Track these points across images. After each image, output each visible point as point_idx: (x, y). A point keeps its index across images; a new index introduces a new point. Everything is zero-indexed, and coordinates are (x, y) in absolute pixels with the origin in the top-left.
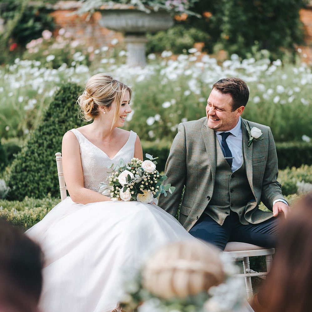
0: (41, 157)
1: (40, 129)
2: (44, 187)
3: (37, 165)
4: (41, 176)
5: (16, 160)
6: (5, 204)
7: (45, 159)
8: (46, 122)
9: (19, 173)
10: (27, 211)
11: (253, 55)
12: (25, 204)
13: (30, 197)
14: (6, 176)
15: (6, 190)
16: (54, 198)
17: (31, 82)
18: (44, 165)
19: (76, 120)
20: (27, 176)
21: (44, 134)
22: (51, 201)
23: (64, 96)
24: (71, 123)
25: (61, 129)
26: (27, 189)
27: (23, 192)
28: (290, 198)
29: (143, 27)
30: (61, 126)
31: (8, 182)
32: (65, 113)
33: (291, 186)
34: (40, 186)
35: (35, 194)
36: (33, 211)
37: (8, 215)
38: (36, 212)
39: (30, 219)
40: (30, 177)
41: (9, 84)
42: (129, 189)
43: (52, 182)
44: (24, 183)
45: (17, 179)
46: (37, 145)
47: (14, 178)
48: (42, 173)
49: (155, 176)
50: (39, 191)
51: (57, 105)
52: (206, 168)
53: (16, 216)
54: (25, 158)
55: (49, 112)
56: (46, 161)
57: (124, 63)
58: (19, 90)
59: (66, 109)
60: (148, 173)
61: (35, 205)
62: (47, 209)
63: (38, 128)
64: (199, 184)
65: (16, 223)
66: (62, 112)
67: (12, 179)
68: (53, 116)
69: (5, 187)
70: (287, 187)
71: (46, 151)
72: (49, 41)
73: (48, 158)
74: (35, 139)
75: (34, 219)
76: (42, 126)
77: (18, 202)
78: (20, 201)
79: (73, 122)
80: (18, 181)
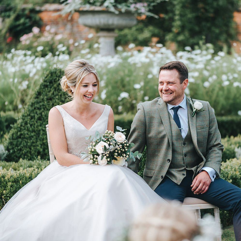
0: (33, 127)
1: (32, 105)
2: (35, 151)
3: (29, 133)
4: (33, 142)
5: (13, 129)
6: (4, 164)
7: (36, 129)
8: (37, 99)
9: (15, 139)
10: (22, 170)
11: (200, 48)
12: (20, 164)
13: (24, 159)
14: (5, 142)
15: (5, 153)
16: (43, 160)
17: (24, 67)
18: (35, 134)
19: (61, 98)
20: (21, 142)
21: (35, 109)
22: (40, 162)
23: (51, 79)
24: (57, 100)
25: (49, 105)
26: (21, 153)
27: (18, 155)
28: (231, 162)
29: (113, 24)
30: (48, 102)
31: (7, 147)
32: (52, 92)
33: (230, 152)
34: (31, 150)
35: (28, 156)
36: (27, 171)
37: (6, 174)
38: (29, 172)
39: (24, 177)
40: (24, 143)
41: (7, 69)
42: (105, 156)
43: (41, 147)
44: (19, 148)
45: (14, 145)
46: (29, 117)
47: (11, 143)
48: (33, 140)
49: (125, 145)
50: (31, 155)
51: (46, 86)
52: (164, 137)
53: (13, 175)
54: (20, 128)
55: (39, 91)
56: (37, 130)
57: (98, 53)
58: (15, 74)
59: (53, 89)
60: (120, 143)
61: (28, 166)
62: (37, 169)
63: (31, 104)
64: (159, 150)
65: (13, 181)
66: (49, 92)
67: (10, 145)
68: (43, 95)
69: (4, 151)
70: (228, 152)
71: (37, 122)
72: (38, 35)
73: (38, 128)
74: (28, 113)
75: (27, 177)
76: (33, 102)
77: (14, 163)
78: (16, 163)
79: (58, 99)
80: (14, 146)
